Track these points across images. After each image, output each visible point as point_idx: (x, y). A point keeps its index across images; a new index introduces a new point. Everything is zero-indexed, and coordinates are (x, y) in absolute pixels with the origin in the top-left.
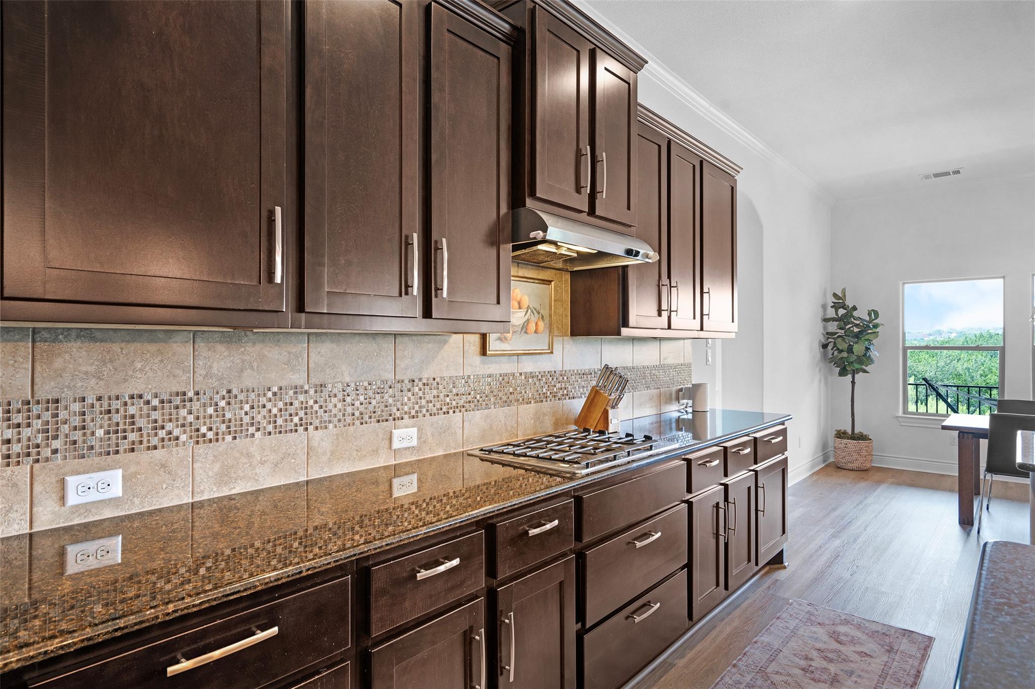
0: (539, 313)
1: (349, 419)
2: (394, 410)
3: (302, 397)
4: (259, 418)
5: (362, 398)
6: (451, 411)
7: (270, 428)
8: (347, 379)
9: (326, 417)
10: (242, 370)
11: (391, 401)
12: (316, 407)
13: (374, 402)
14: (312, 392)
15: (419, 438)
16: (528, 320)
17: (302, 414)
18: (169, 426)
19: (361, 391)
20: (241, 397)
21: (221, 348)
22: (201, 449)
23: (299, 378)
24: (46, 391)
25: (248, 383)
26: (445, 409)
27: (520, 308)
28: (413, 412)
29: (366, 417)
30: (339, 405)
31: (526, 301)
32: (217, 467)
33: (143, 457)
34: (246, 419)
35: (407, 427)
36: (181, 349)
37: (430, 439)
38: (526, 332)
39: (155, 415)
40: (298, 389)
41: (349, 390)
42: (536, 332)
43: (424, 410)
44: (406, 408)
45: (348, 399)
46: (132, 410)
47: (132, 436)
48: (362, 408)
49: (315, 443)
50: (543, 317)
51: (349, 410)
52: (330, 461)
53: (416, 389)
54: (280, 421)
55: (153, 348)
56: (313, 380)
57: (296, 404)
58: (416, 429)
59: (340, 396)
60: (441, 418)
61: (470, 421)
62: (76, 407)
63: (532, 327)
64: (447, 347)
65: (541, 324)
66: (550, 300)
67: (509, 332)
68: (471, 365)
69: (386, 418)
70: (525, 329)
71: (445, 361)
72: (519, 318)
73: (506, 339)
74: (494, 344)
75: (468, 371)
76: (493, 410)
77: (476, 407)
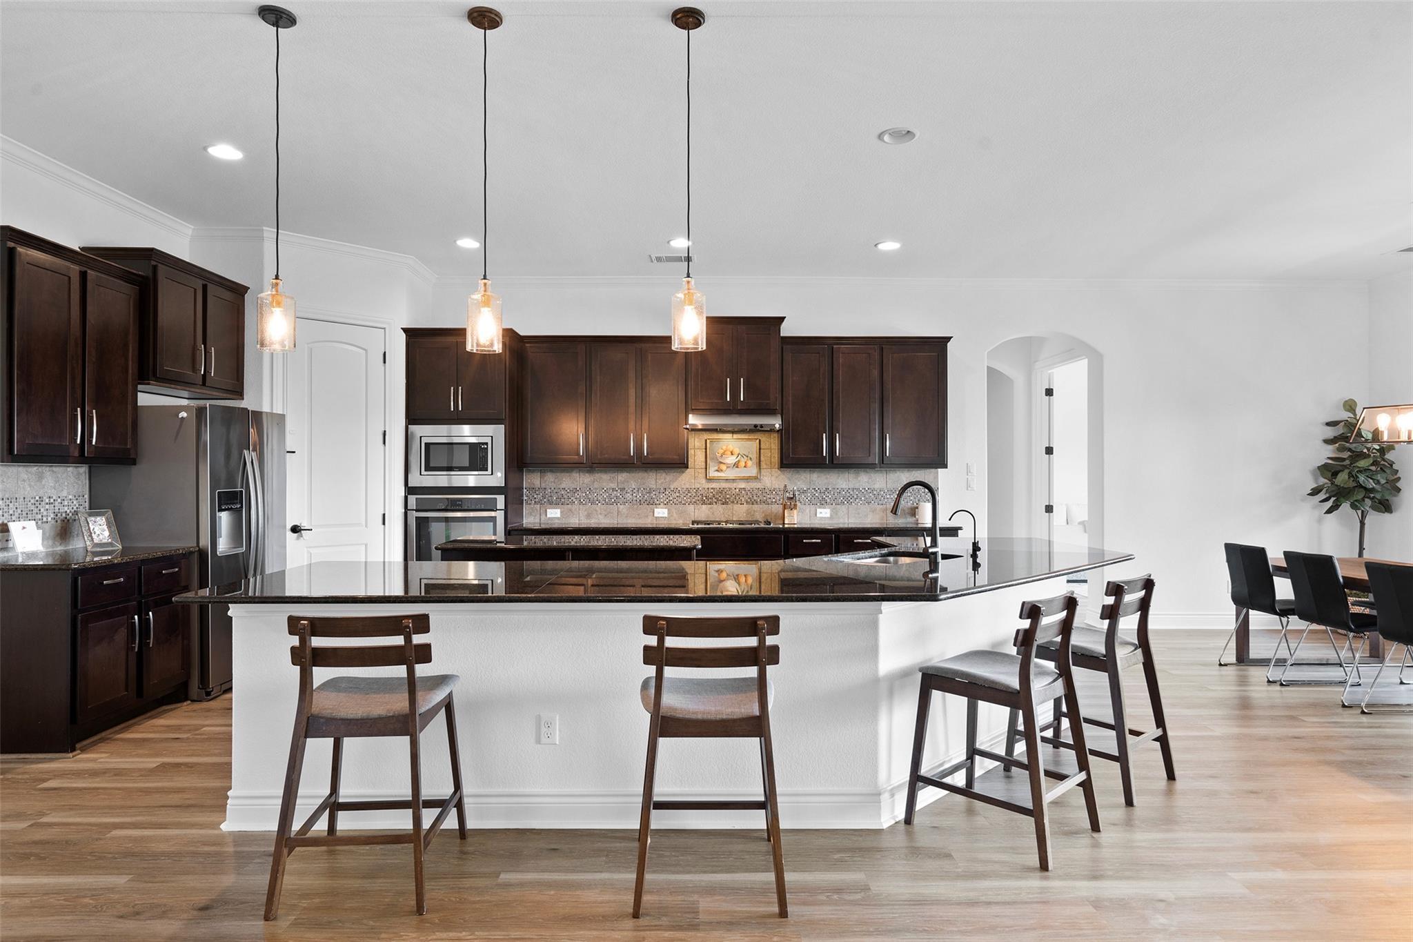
0: (747, 457)
1: (635, 502)
2: (656, 500)
3: (615, 492)
4: (599, 498)
5: (640, 495)
6: (687, 504)
7: (604, 502)
8: (634, 487)
9: (625, 500)
10: (594, 482)
11: (654, 496)
12: (621, 496)
13: (646, 496)
14: (619, 491)
15: (668, 514)
16: (739, 461)
17: (615, 498)
18: (572, 498)
19: (640, 491)
20: (594, 491)
21: (587, 474)
22: (581, 506)
23: (614, 485)
24: (543, 485)
25: (596, 486)
26: (683, 502)
27: (732, 454)
28: (665, 502)
29: (642, 502)
31: (737, 451)
32: (586, 513)
33: (566, 506)
34: (596, 498)
35: (662, 508)
36: (575, 475)
37: (675, 515)
38: (737, 467)
39: (569, 494)
40: (613, 490)
41: (635, 491)
42: (745, 467)
43: (671, 502)
44: (662, 500)
45: (634, 494)
46: (563, 493)
47: (563, 500)
48: (641, 499)
49: (620, 510)
50: (751, 459)
51: (635, 499)
52: (626, 517)
53: (667, 493)
54: (607, 500)
55: (568, 474)
56: (619, 487)
57: (613, 495)
58: (667, 510)
59: (631, 493)
60: (681, 507)
61: (699, 510)
62: (549, 490)
63: (742, 464)
64: (684, 474)
65: (750, 463)
66: (760, 449)
67: (724, 467)
68: (699, 483)
69: (652, 503)
70: (736, 465)
71: (685, 480)
72: (731, 460)
73: (722, 470)
74: (712, 473)
75: (697, 486)
76: (715, 506)
77: (704, 503)
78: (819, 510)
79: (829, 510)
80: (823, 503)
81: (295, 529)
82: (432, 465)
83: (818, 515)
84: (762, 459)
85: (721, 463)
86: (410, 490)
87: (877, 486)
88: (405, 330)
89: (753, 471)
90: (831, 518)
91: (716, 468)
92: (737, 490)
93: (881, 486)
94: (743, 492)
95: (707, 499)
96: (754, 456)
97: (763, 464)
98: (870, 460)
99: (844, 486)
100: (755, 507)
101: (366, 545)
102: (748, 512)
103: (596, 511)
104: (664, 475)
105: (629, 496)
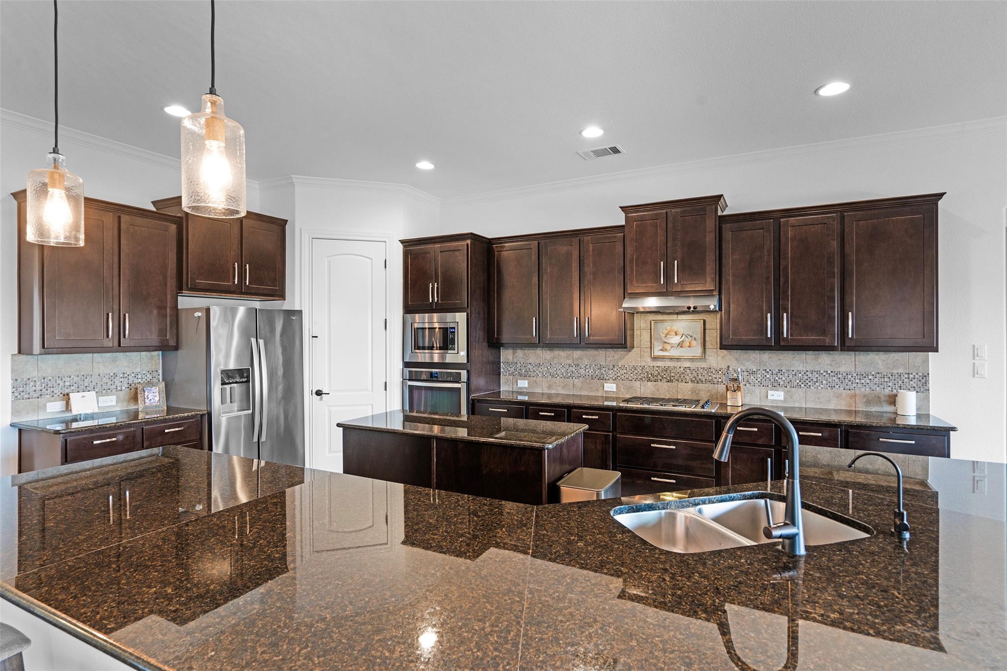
0: (692, 337)
1: (587, 377)
2: (605, 376)
3: (571, 368)
4: (558, 373)
5: (592, 370)
6: (633, 380)
7: (561, 376)
8: (586, 363)
9: (579, 375)
10: (554, 358)
11: (604, 372)
12: (576, 371)
13: (597, 372)
14: (574, 367)
15: (617, 388)
16: (683, 341)
17: (571, 373)
18: (537, 372)
19: (592, 367)
20: (554, 366)
21: (548, 352)
22: (544, 379)
23: (570, 362)
24: (515, 360)
25: (555, 361)
26: (630, 379)
27: (676, 335)
28: (614, 378)
29: (594, 377)
30: (584, 372)
31: (681, 331)
32: (548, 384)
33: (532, 378)
34: (555, 373)
35: (611, 383)
36: (539, 352)
37: (622, 389)
38: (681, 347)
39: (534, 368)
40: (570, 365)
41: (587, 367)
42: (689, 347)
43: (619, 378)
44: (611, 376)
45: (587, 370)
46: (530, 367)
47: (530, 373)
48: (592, 374)
49: (575, 383)
50: (695, 339)
51: (588, 374)
52: (580, 389)
53: (616, 369)
54: (564, 374)
55: (533, 351)
56: (575, 363)
57: (569, 370)
58: (615, 385)
59: (584, 369)
60: (627, 383)
61: (645, 386)
62: (519, 365)
63: (687, 344)
64: (631, 353)
65: (694, 343)
66: (705, 329)
67: (668, 347)
68: (645, 361)
69: (602, 379)
70: (680, 345)
71: (630, 359)
72: (676, 340)
73: (666, 350)
74: (657, 352)
75: (643, 364)
76: (659, 383)
77: (649, 380)
78: (770, 393)
79: (783, 393)
80: (775, 386)
81: (319, 393)
82: (418, 345)
83: (769, 397)
84: (707, 339)
85: (665, 343)
86: (407, 365)
87: (842, 369)
88: (402, 242)
89: (697, 351)
90: (785, 400)
91: (661, 348)
92: (682, 369)
93: (848, 370)
94: (688, 371)
95: (652, 377)
96: (699, 336)
97: (708, 344)
98: (828, 341)
99: (800, 368)
100: (700, 386)
101: (372, 405)
102: (693, 391)
103: (555, 383)
104: (613, 353)
105: (582, 371)
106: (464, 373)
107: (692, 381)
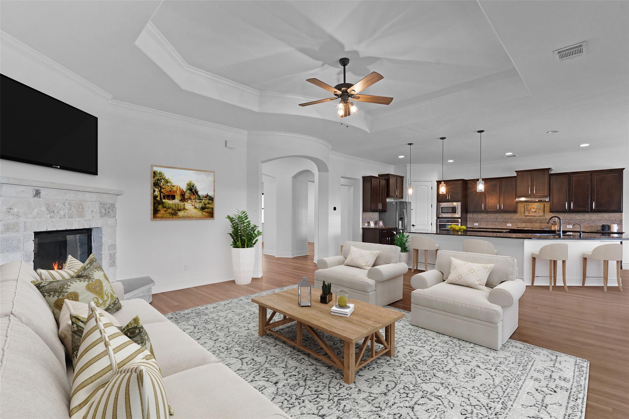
0: (539, 209)
1: (500, 222)
5: (502, 220)
7: (491, 222)
8: (500, 218)
11: (507, 220)
12: (496, 220)
15: (512, 225)
17: (494, 221)
18: (481, 221)
20: (488, 219)
22: (485, 223)
23: (494, 217)
24: (473, 217)
25: (488, 217)
26: (517, 222)
28: (511, 222)
31: (536, 208)
33: (479, 223)
34: (488, 221)
35: (509, 224)
43: (513, 222)
45: (500, 220)
46: (479, 219)
47: (479, 221)
49: (496, 224)
52: (498, 226)
53: (511, 219)
55: (480, 214)
60: (516, 224)
61: (522, 225)
62: (475, 218)
63: (538, 211)
64: (517, 214)
65: (540, 211)
66: (544, 207)
67: (531, 212)
69: (506, 222)
70: (535, 212)
71: (516, 216)
72: (534, 210)
74: (527, 214)
75: (522, 218)
76: (527, 224)
77: (524, 223)
78: (567, 226)
79: (572, 226)
80: (569, 224)
81: (413, 225)
82: (443, 212)
84: (545, 210)
86: (438, 218)
87: (593, 218)
88: (437, 181)
89: (542, 214)
90: (573, 228)
92: (536, 219)
93: (595, 219)
94: (538, 220)
95: (525, 221)
96: (542, 209)
97: (545, 212)
98: (586, 210)
99: (578, 218)
100: (542, 224)
102: (540, 226)
103: (489, 224)
104: (510, 214)
106: (460, 220)
107: (540, 223)
